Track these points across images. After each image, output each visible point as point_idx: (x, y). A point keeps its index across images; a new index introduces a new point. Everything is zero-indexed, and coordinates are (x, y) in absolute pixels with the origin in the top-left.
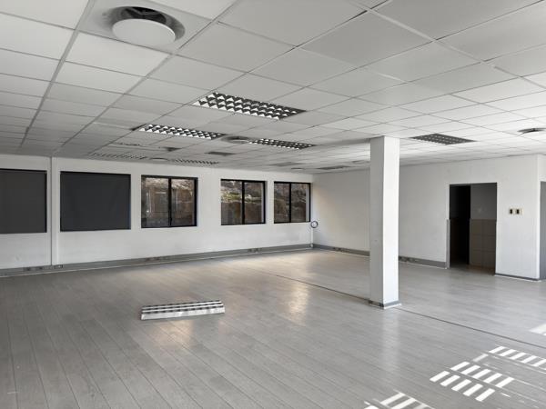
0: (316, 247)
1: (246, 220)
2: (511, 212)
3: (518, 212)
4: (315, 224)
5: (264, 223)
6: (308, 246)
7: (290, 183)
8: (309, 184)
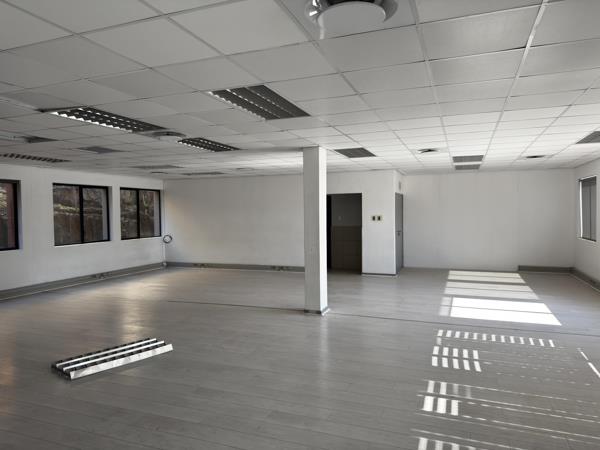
0: (170, 266)
1: (86, 237)
2: (374, 218)
3: (379, 218)
4: (167, 239)
5: (109, 240)
6: (161, 264)
7: (137, 190)
8: (158, 191)
